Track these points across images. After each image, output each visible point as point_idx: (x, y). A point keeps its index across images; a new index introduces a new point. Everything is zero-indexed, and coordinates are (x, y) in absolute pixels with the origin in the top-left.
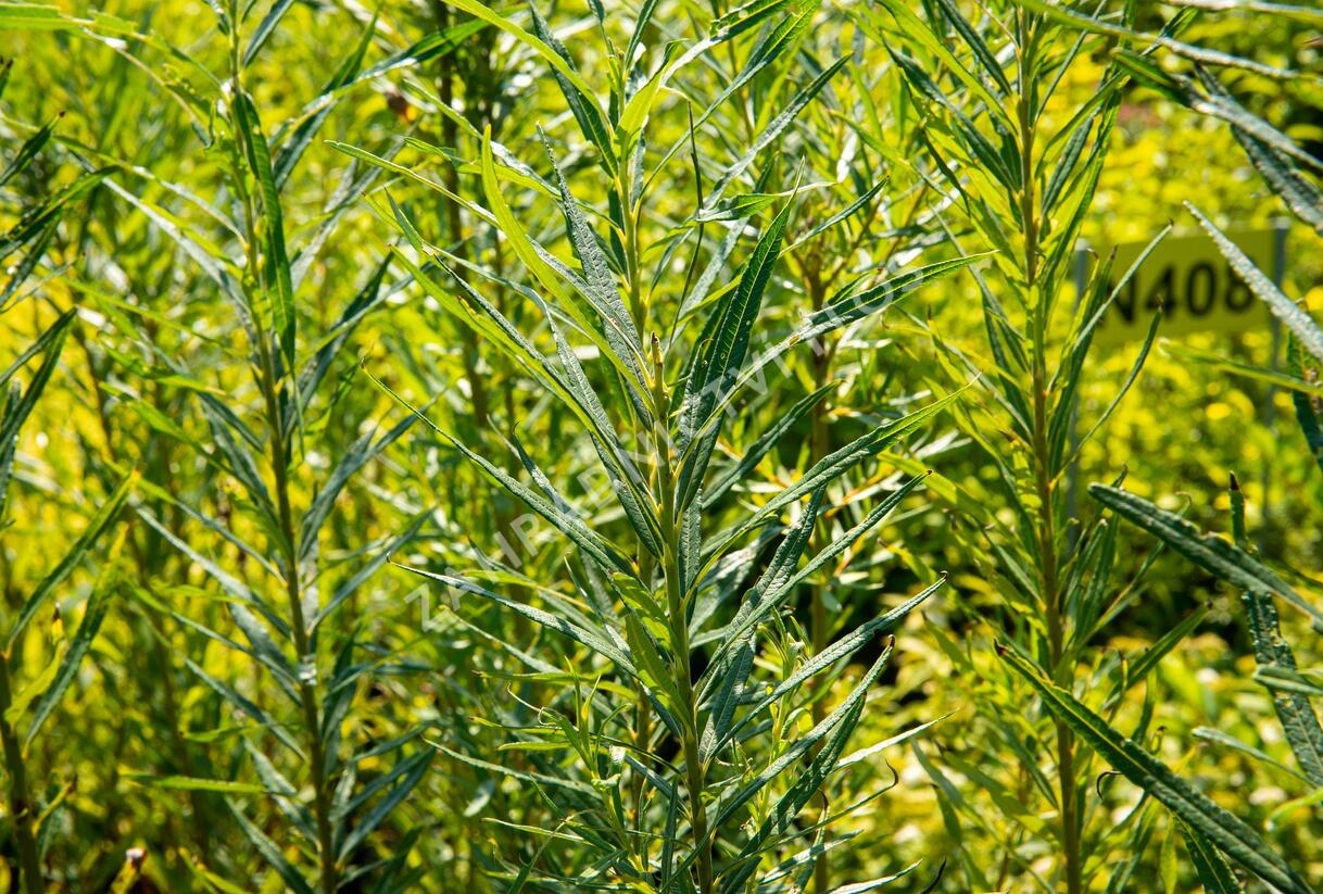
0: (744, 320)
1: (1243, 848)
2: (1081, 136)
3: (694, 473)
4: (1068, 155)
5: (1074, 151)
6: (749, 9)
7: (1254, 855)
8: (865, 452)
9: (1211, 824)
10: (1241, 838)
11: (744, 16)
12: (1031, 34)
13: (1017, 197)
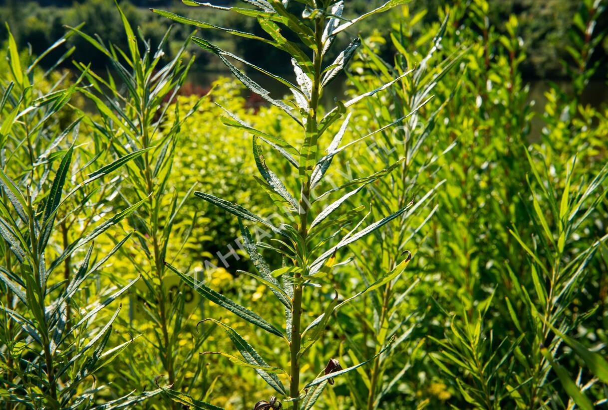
0: (59, 186)
1: (255, 320)
2: (164, 151)
3: (44, 240)
4: (160, 157)
5: (163, 155)
6: (47, 97)
7: (259, 321)
8: (112, 223)
9: (243, 313)
10: (254, 317)
11: (45, 100)
12: (145, 112)
13: (144, 172)
